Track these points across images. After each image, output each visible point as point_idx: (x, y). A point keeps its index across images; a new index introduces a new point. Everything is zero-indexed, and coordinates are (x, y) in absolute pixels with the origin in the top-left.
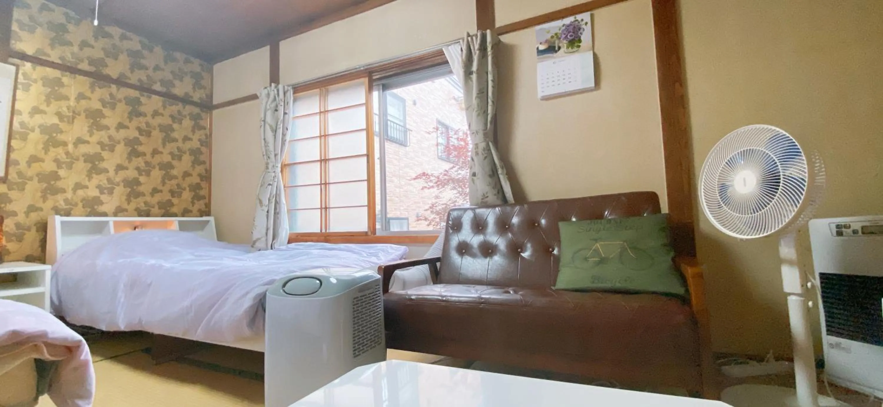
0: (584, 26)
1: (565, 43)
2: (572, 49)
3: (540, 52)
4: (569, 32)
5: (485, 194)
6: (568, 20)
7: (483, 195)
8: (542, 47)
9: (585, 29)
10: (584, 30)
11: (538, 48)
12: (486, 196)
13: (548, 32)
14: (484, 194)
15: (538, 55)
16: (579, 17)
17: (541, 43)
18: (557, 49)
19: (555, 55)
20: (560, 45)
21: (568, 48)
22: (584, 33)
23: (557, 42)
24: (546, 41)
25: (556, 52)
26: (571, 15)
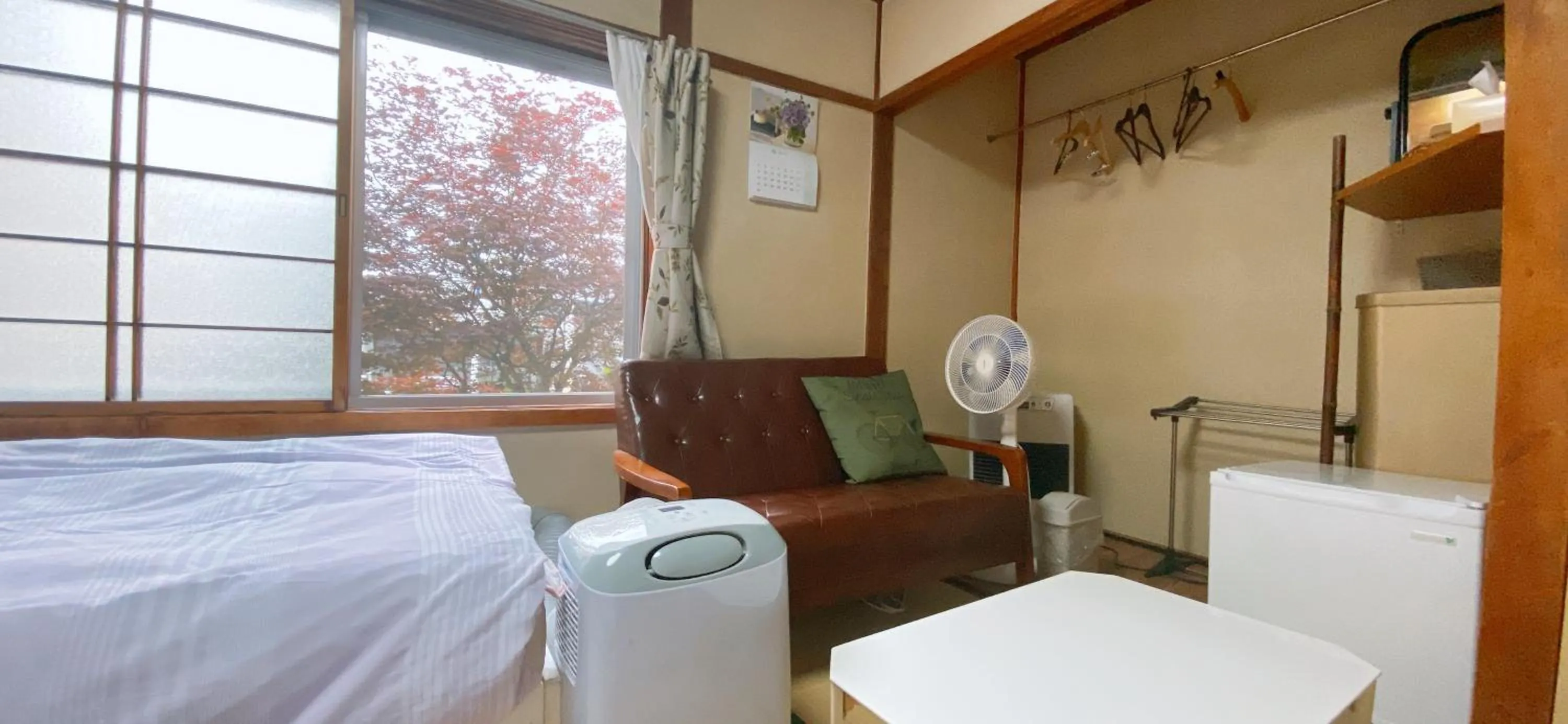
0: (809, 116)
1: (787, 129)
2: (794, 141)
3: (755, 125)
4: (793, 115)
5: (682, 339)
6: (794, 96)
7: (678, 339)
8: (758, 119)
9: (811, 120)
10: (809, 121)
11: (752, 117)
12: (683, 342)
13: (768, 100)
14: (680, 340)
15: (752, 129)
16: (807, 99)
17: (757, 112)
18: (776, 131)
19: (774, 139)
20: (781, 128)
21: (789, 136)
22: (809, 125)
23: (777, 120)
24: (764, 113)
25: (776, 136)
26: (797, 90)
